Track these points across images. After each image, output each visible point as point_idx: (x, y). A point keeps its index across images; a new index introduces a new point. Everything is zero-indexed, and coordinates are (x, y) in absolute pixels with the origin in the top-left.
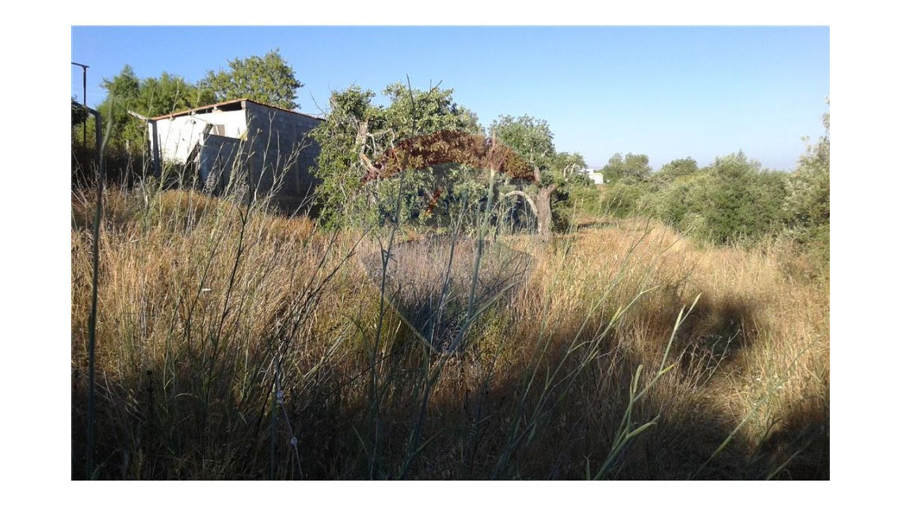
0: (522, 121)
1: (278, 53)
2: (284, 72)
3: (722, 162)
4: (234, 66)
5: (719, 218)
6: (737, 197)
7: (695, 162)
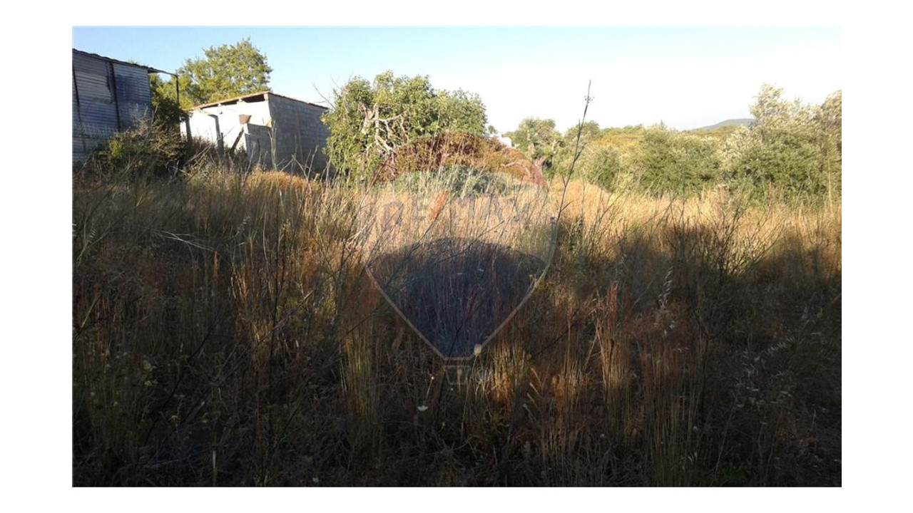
0: (456, 95)
1: (250, 42)
2: (259, 60)
3: (648, 131)
4: (208, 55)
5: (649, 176)
6: (662, 159)
7: (597, 124)
